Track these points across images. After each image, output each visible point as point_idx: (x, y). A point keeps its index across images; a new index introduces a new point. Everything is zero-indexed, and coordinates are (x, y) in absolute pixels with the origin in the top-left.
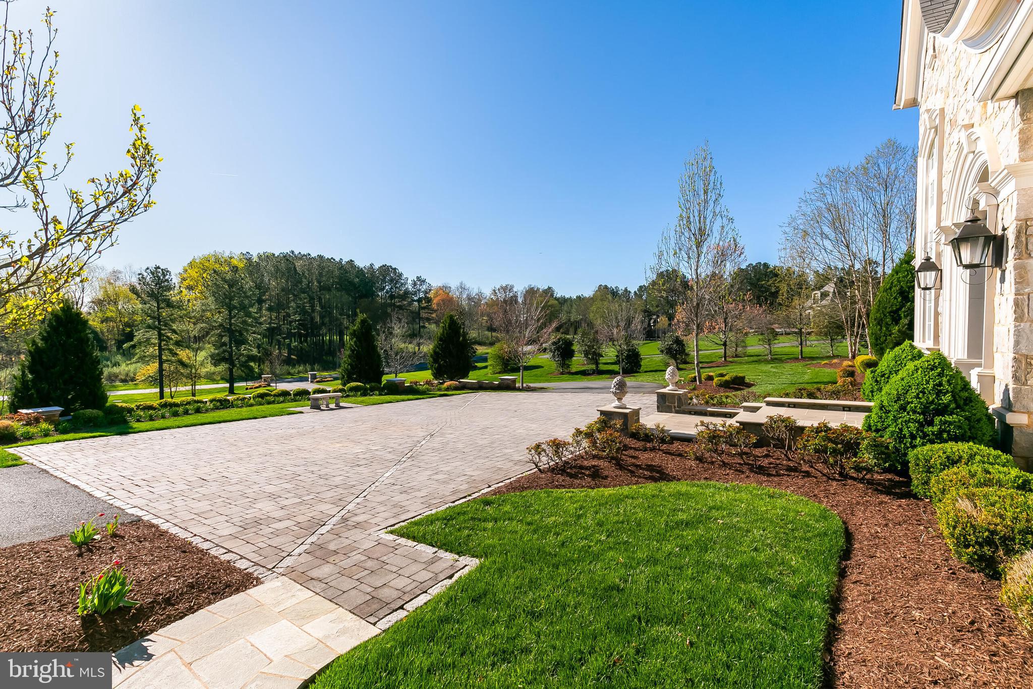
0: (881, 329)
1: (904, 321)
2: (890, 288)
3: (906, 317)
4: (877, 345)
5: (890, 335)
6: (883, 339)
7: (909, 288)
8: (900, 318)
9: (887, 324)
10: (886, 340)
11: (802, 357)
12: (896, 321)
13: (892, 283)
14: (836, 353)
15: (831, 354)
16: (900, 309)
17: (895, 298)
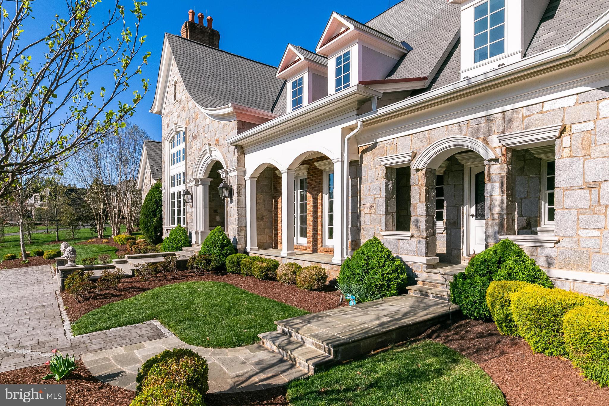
0: (148, 220)
1: (158, 216)
2: (151, 199)
3: (159, 214)
4: (146, 228)
5: (152, 223)
6: (149, 224)
7: (159, 200)
8: (156, 215)
9: (150, 217)
10: (150, 225)
11: (58, 240)
12: (155, 216)
13: (152, 197)
14: (76, 237)
15: (72, 237)
16: (156, 210)
17: (154, 204)
